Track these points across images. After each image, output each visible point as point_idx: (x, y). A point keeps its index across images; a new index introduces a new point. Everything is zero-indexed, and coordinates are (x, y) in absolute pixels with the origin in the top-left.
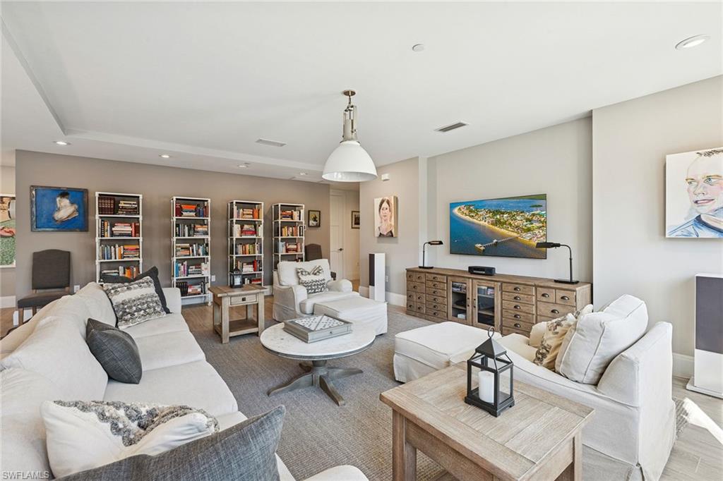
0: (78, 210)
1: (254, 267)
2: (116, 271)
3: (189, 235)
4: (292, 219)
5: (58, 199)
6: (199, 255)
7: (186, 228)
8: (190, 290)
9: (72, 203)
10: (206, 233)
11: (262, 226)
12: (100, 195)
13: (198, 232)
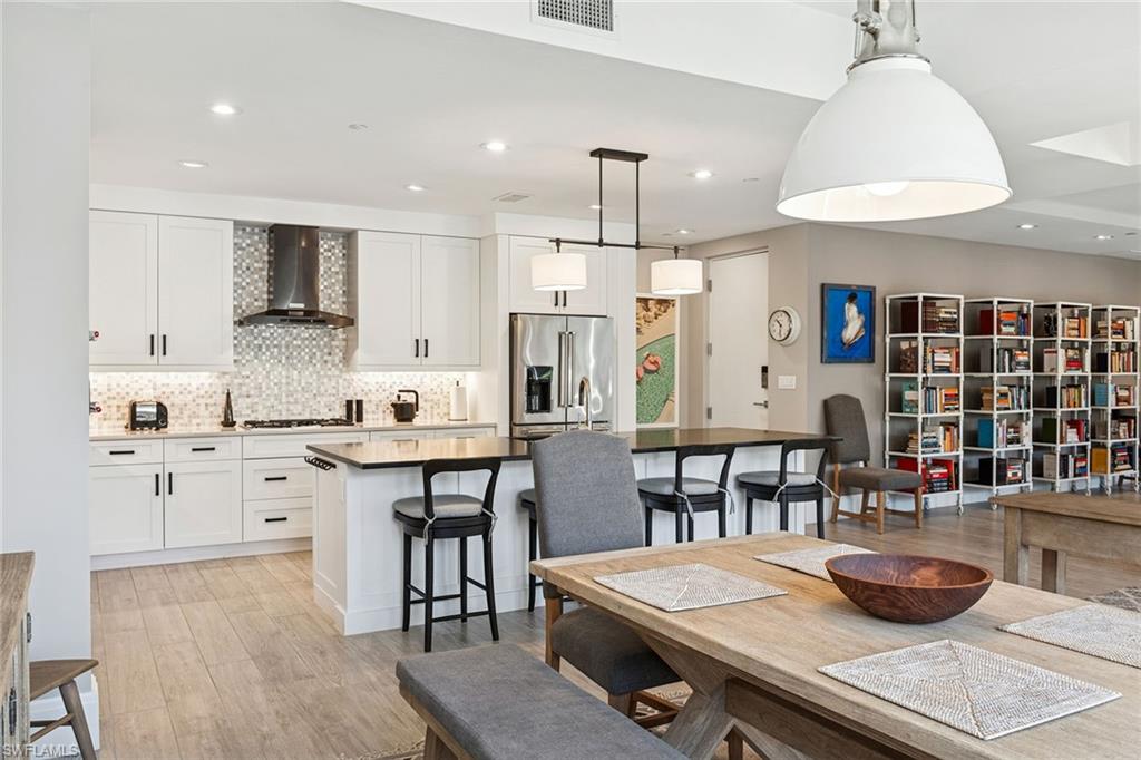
0: (864, 325)
1: (1079, 433)
2: (933, 434)
3: (1011, 371)
4: (1124, 337)
5: (847, 305)
6: (1020, 408)
7: (1007, 356)
8: (1010, 474)
9: (859, 313)
10: (1027, 366)
11: (1089, 351)
12: (924, 298)
13: (1018, 364)
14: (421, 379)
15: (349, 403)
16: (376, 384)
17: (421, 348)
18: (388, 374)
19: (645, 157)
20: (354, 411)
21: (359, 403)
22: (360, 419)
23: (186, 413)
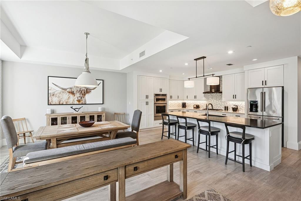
14: (242, 103)
15: (225, 107)
16: (231, 104)
17: (235, 97)
18: (234, 102)
19: (205, 57)
20: (226, 108)
21: (227, 107)
22: (227, 110)
23: (203, 107)
